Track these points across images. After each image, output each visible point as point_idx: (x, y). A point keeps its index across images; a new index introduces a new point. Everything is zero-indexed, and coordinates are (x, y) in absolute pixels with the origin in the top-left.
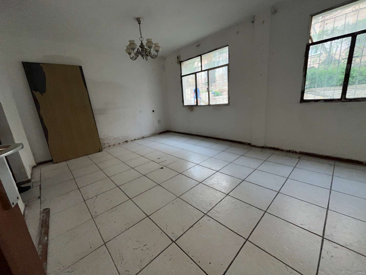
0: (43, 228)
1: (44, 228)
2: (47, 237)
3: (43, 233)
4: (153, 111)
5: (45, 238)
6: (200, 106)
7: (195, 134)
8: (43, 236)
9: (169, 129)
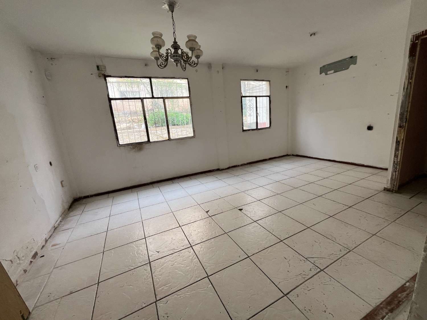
0: (400, 299)
1: (400, 297)
2: (405, 284)
3: (406, 293)
4: (51, 164)
5: (409, 285)
6: (154, 142)
7: (149, 182)
8: (408, 290)
9: (79, 195)
